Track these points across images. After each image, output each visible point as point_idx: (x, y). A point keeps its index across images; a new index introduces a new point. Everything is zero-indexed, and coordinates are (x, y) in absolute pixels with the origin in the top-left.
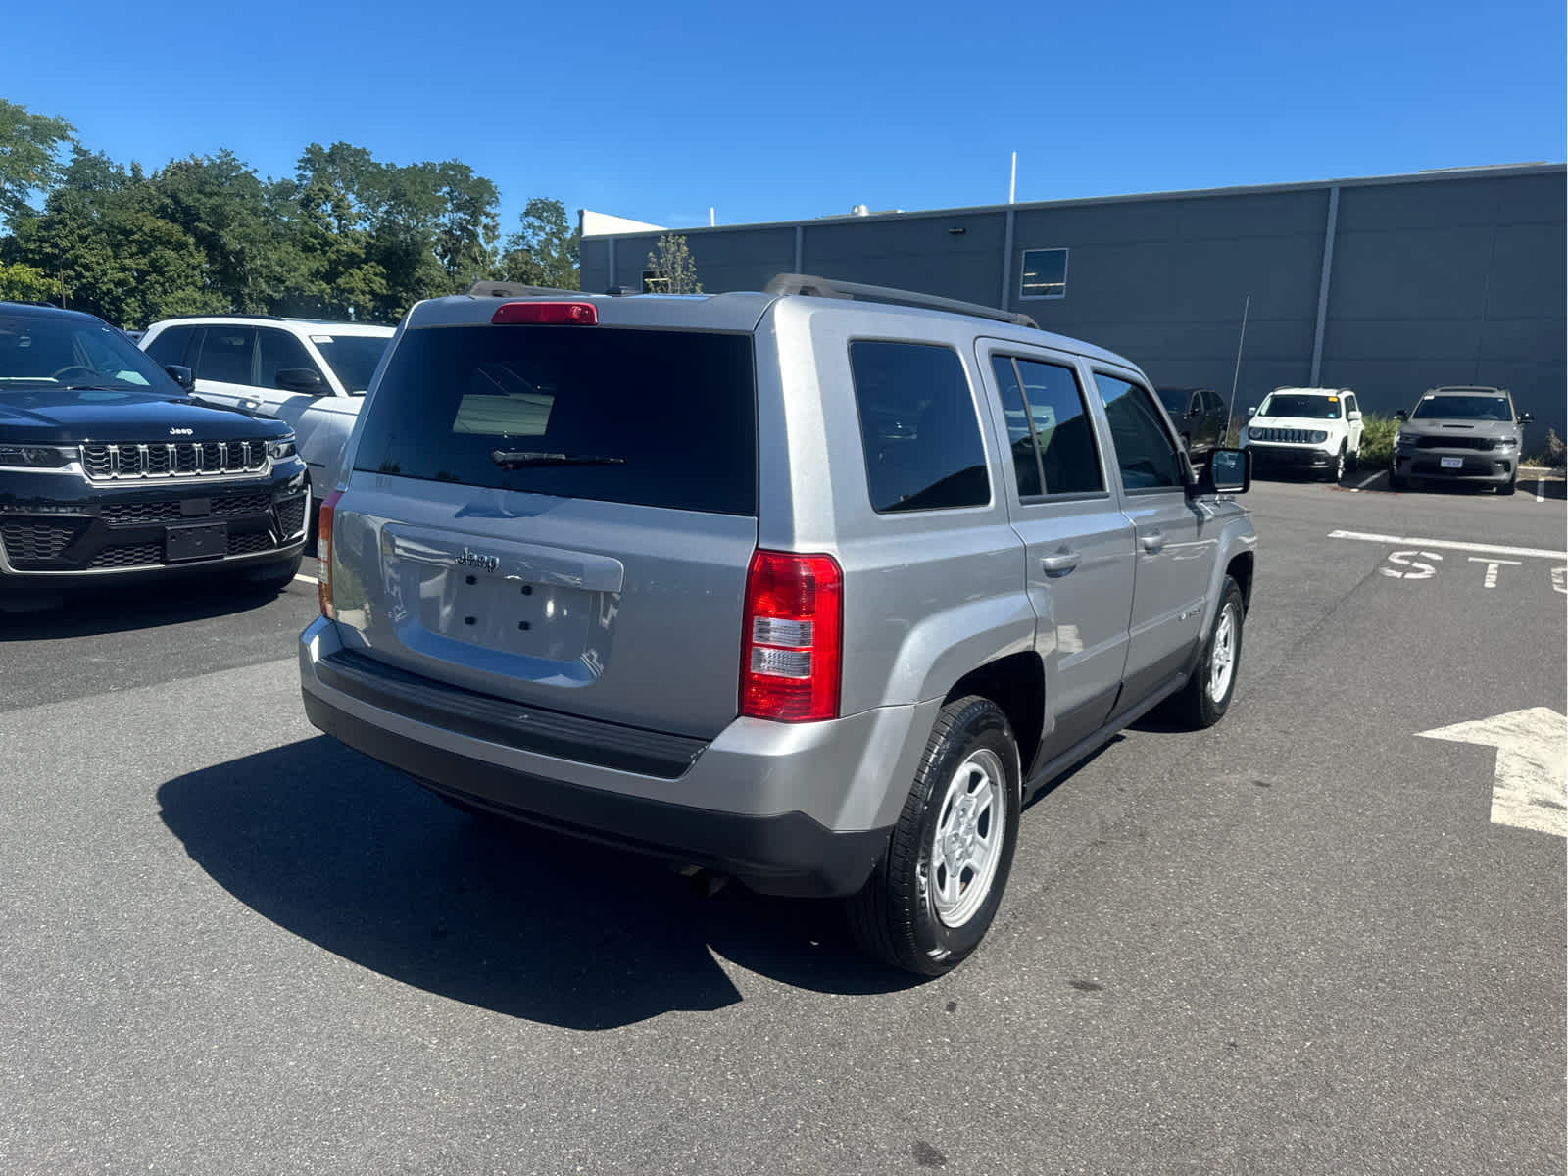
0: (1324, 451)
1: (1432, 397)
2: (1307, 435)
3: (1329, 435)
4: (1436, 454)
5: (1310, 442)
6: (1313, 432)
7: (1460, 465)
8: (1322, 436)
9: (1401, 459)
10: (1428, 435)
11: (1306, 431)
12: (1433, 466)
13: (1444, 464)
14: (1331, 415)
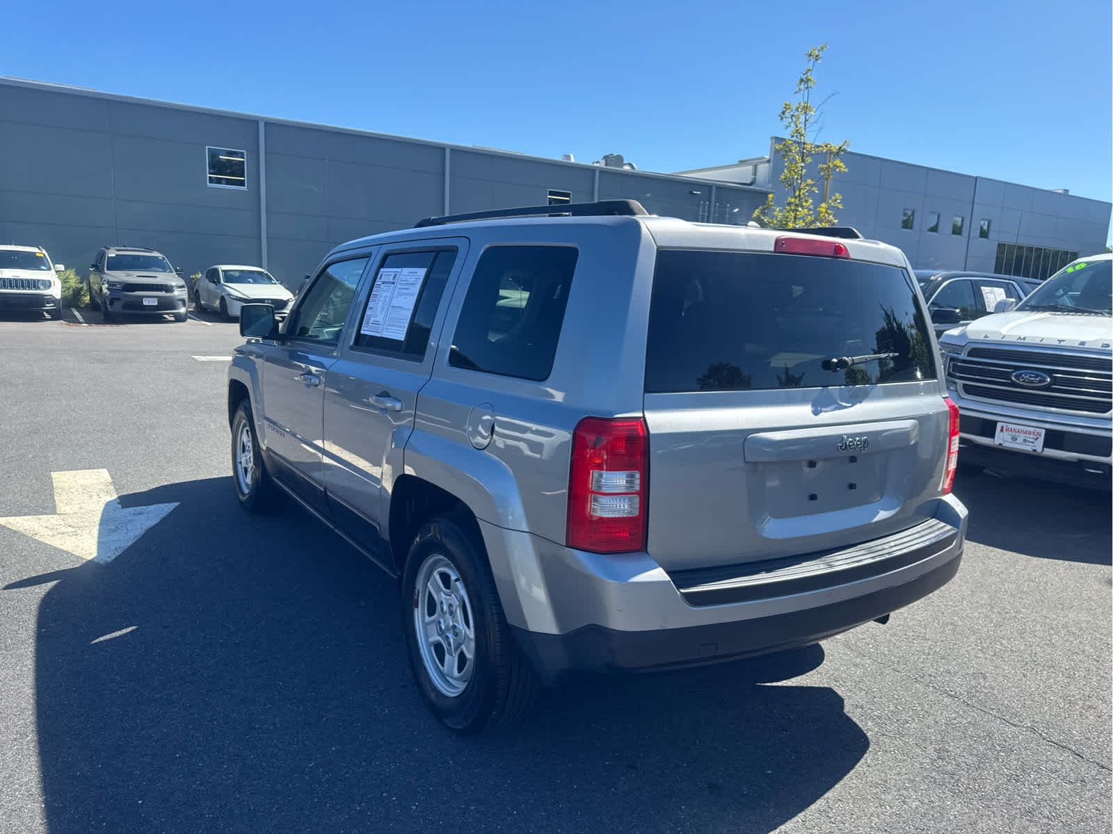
0: (51, 295)
1: (114, 255)
2: (34, 284)
3: (52, 283)
4: (138, 296)
5: (39, 288)
6: (38, 280)
7: (156, 304)
8: (48, 284)
9: (112, 301)
10: (129, 282)
11: (34, 281)
12: (138, 304)
13: (146, 302)
14: (43, 268)
